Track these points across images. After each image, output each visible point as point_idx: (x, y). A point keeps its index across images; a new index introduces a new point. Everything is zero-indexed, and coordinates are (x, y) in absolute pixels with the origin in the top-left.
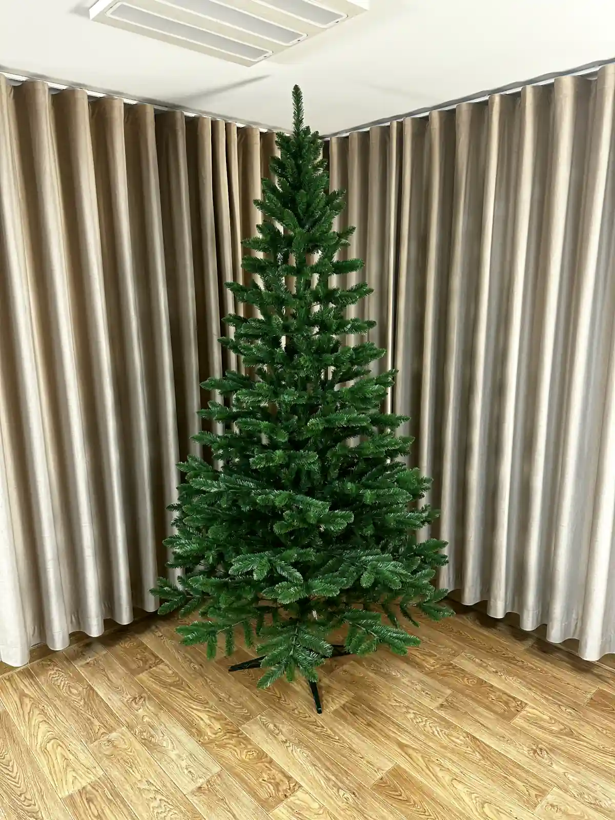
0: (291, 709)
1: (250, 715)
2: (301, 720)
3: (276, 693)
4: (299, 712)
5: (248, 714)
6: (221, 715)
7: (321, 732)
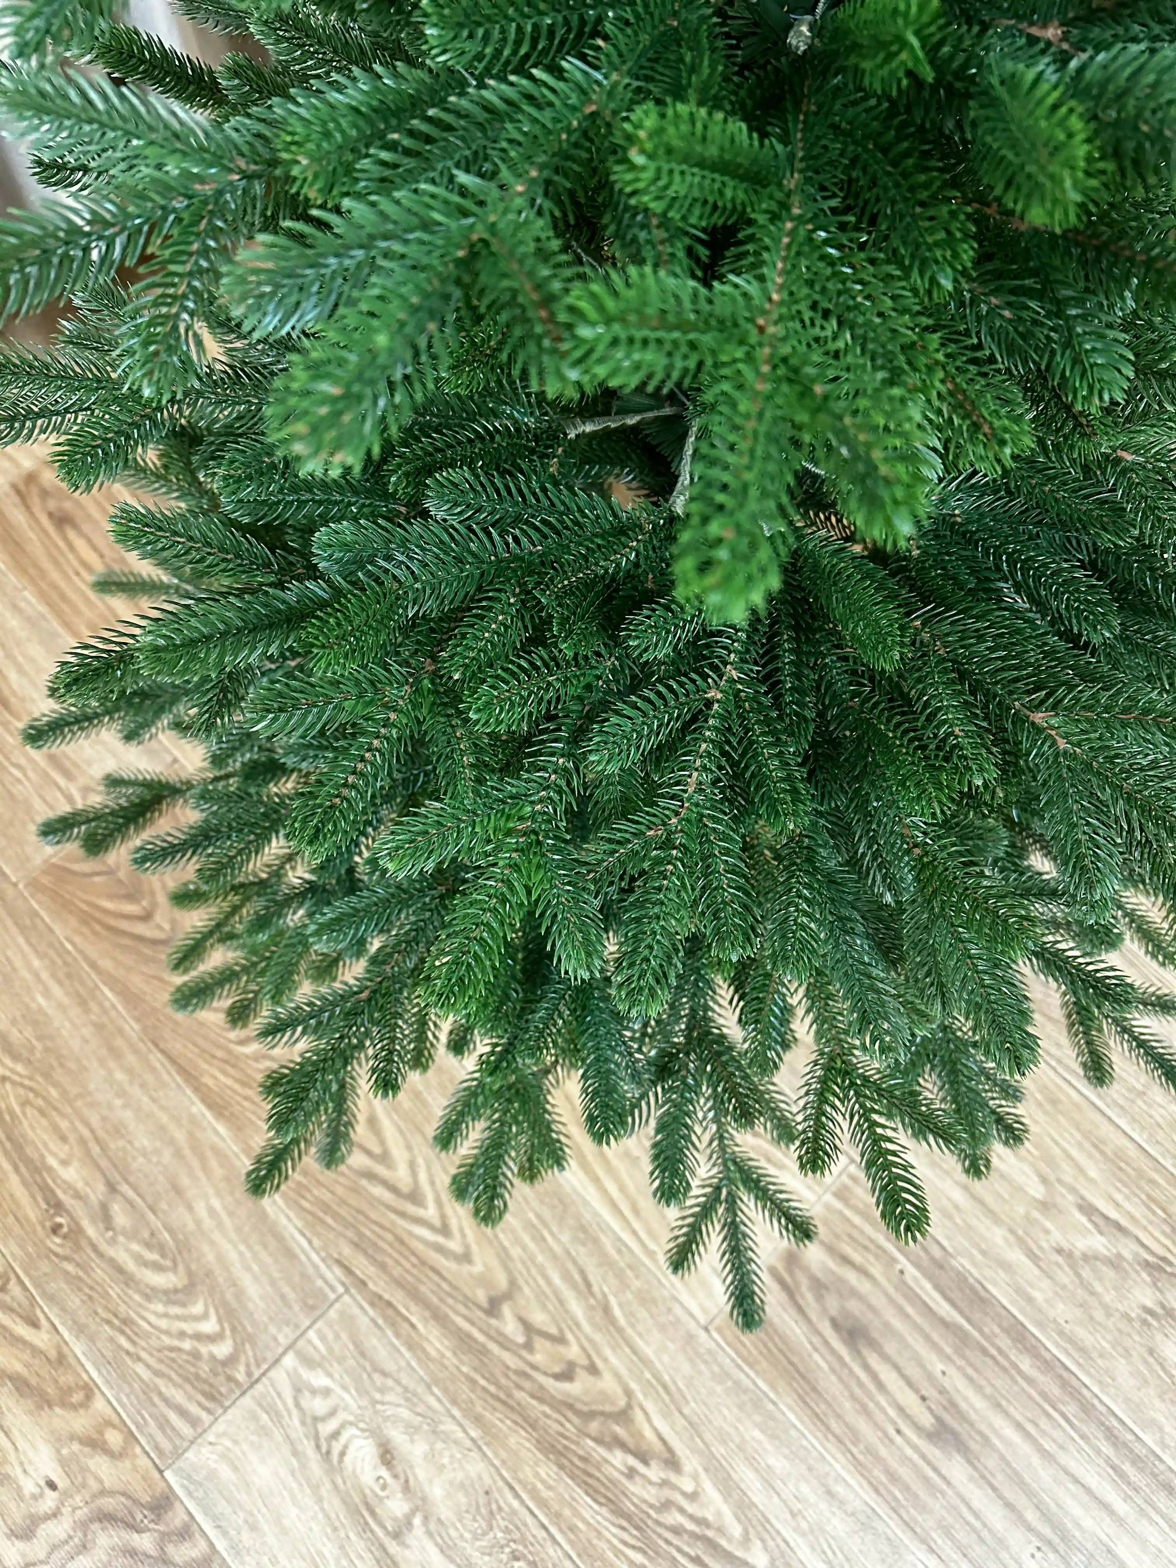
0: (481, 1296)
1: (231, 1361)
2: (541, 1395)
3: (385, 1158)
4: (528, 1327)
5: (223, 1350)
6: (61, 1360)
7: (666, 1505)
